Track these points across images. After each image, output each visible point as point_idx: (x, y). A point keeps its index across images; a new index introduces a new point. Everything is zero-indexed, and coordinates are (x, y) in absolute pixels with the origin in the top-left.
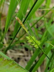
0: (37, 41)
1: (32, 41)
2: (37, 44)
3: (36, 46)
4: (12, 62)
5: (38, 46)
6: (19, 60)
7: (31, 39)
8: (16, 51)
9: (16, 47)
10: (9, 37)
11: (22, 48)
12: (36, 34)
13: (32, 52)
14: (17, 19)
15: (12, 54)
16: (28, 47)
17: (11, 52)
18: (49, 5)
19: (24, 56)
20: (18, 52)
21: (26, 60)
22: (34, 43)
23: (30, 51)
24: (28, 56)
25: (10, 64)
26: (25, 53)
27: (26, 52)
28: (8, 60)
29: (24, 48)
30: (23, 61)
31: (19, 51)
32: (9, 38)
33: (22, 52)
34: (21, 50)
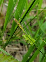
0: (32, 39)
1: (28, 39)
2: (32, 42)
3: (31, 43)
4: (10, 57)
5: (33, 43)
6: (15, 54)
7: (27, 37)
8: (12, 45)
9: (13, 42)
10: (6, 33)
11: (18, 44)
12: (30, 31)
13: (26, 46)
14: (15, 20)
15: (9, 48)
16: (23, 43)
17: (8, 46)
18: (41, 5)
19: (20, 50)
20: (14, 47)
21: (21, 54)
22: (30, 40)
23: (25, 45)
24: (23, 50)
25: (9, 59)
26: (21, 48)
27: (22, 46)
28: (7, 56)
29: (20, 43)
30: (19, 55)
31: (15, 45)
32: (7, 35)
33: (18, 47)
34: (17, 44)
